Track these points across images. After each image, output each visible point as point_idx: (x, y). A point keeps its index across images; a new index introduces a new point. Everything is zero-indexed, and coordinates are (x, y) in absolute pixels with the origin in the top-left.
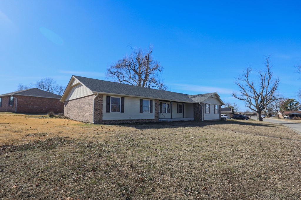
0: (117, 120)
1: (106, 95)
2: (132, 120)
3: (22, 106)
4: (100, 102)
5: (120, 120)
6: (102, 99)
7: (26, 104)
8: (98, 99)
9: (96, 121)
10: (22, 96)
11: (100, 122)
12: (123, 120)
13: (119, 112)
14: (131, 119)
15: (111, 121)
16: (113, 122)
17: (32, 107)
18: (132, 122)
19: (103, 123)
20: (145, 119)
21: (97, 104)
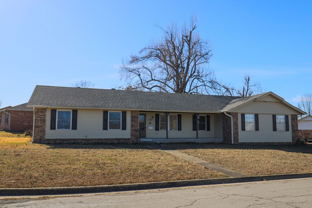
0: (65, 139)
1: (51, 109)
2: (89, 140)
3: (16, 124)
4: (42, 118)
5: (70, 139)
6: (44, 114)
7: (21, 120)
8: (39, 114)
9: (35, 140)
10: (15, 111)
11: (42, 141)
12: (75, 140)
13: (70, 129)
14: (88, 138)
15: (57, 140)
16: (60, 142)
17: (28, 124)
18: (90, 142)
19: (46, 142)
20: (112, 139)
21: (37, 120)
